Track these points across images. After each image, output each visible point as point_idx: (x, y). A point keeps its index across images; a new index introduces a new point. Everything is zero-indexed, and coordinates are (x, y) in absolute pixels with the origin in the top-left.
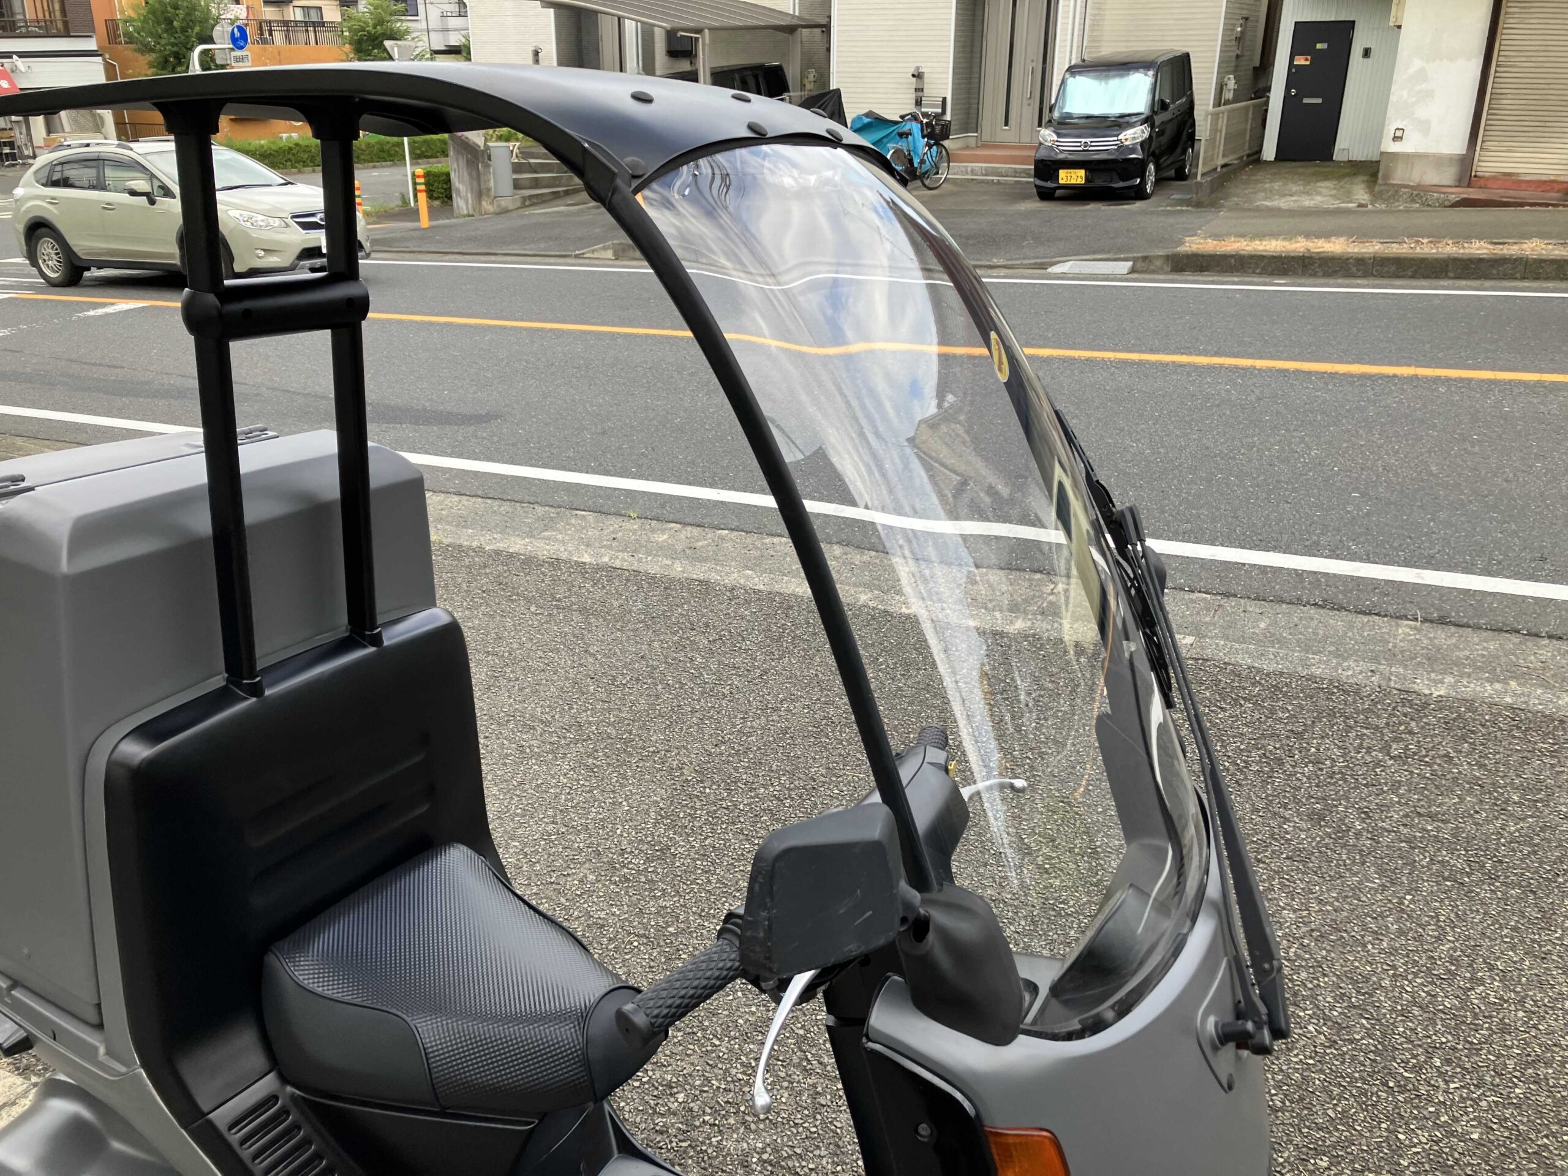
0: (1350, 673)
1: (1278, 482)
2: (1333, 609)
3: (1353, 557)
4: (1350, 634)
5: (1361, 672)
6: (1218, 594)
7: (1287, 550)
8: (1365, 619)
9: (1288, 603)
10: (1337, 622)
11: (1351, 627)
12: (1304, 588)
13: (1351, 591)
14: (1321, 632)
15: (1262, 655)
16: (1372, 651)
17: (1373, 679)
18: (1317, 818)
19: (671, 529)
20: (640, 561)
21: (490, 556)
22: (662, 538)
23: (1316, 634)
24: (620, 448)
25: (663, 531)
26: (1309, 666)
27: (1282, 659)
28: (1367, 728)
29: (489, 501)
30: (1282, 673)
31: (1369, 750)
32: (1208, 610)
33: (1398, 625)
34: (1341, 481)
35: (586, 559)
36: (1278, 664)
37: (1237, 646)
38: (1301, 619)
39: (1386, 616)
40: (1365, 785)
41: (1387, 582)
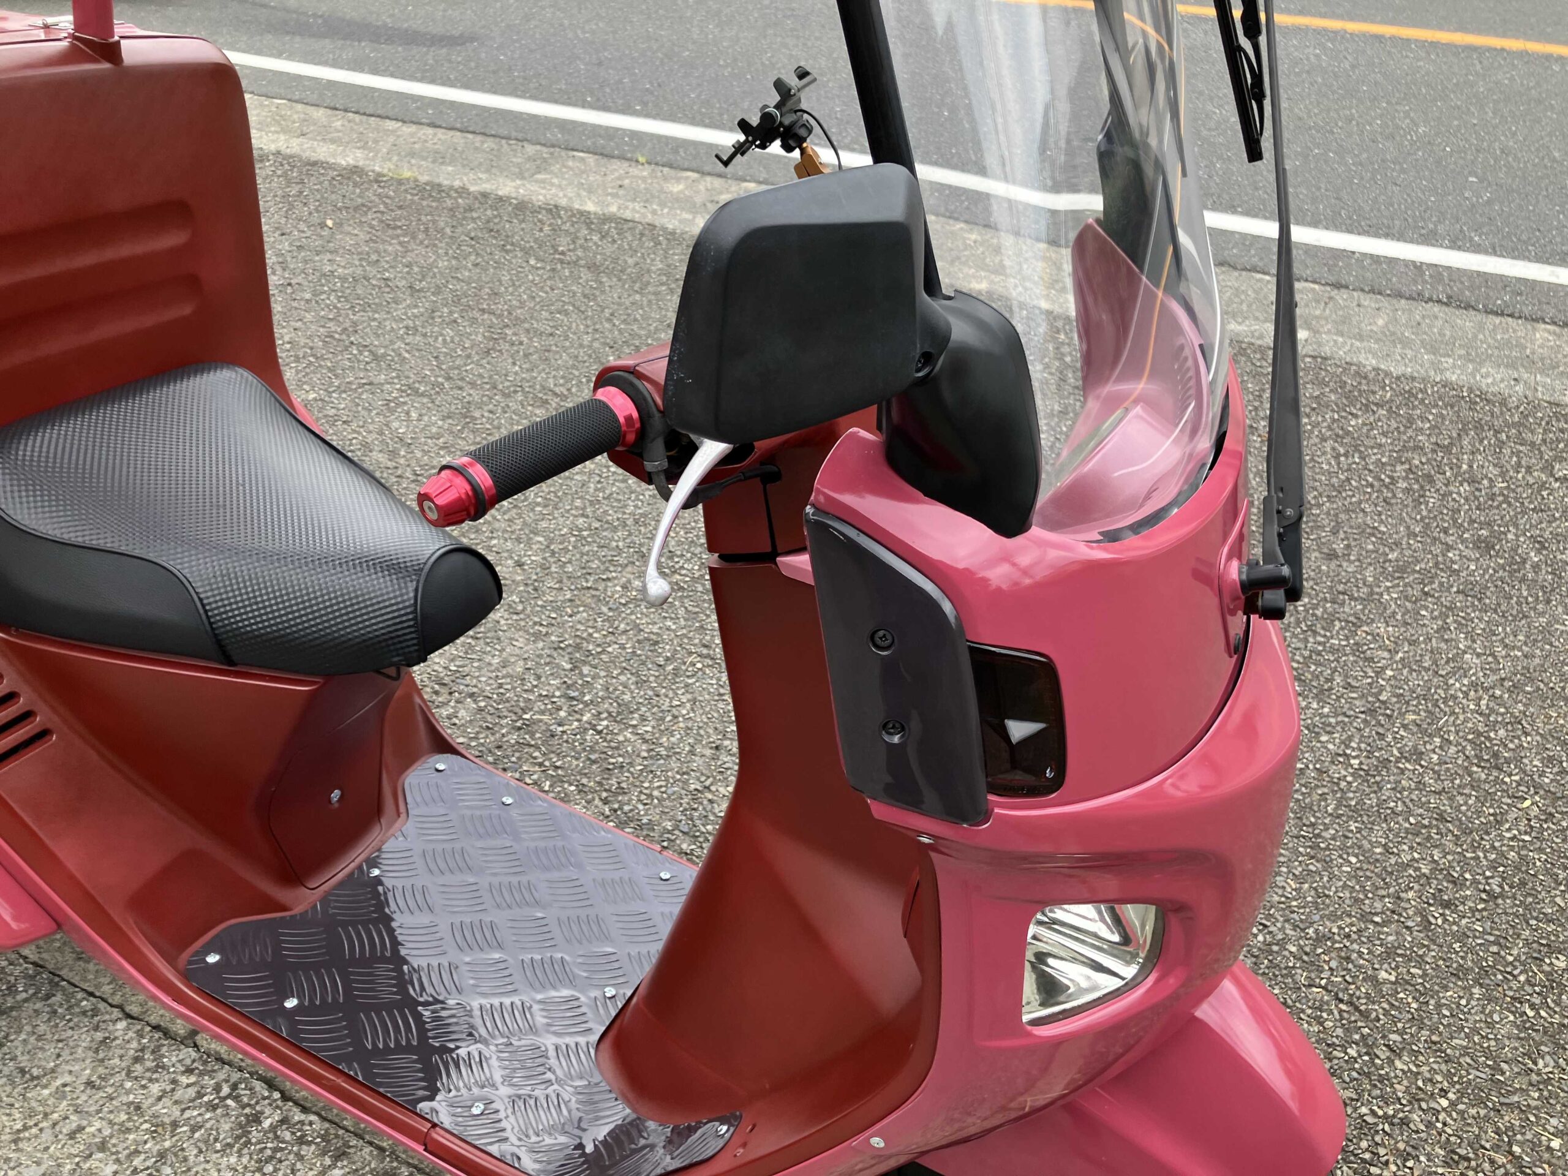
0: (1490, 380)
1: (1383, 161)
2: (1459, 307)
3: (1477, 249)
4: (1481, 336)
5: (1502, 380)
6: (1327, 284)
7: (1401, 237)
8: (1497, 320)
9: (1407, 299)
10: (1467, 322)
11: (1481, 327)
12: (1425, 282)
13: (1479, 288)
14: (1448, 333)
15: (1388, 355)
16: (1507, 357)
17: (1517, 388)
18: (1485, 546)
19: (687, 178)
20: (654, 212)
21: (476, 198)
22: (676, 188)
23: (1443, 335)
24: (620, 82)
25: (678, 180)
26: (1442, 372)
27: (1410, 361)
28: (1521, 444)
29: (470, 136)
30: (1413, 379)
31: (1529, 470)
32: (1318, 301)
33: (1534, 329)
34: (1455, 163)
35: (590, 207)
36: (1406, 366)
37: (1358, 344)
38: (1423, 317)
39: (1520, 317)
40: (1533, 510)
41: (1519, 280)
